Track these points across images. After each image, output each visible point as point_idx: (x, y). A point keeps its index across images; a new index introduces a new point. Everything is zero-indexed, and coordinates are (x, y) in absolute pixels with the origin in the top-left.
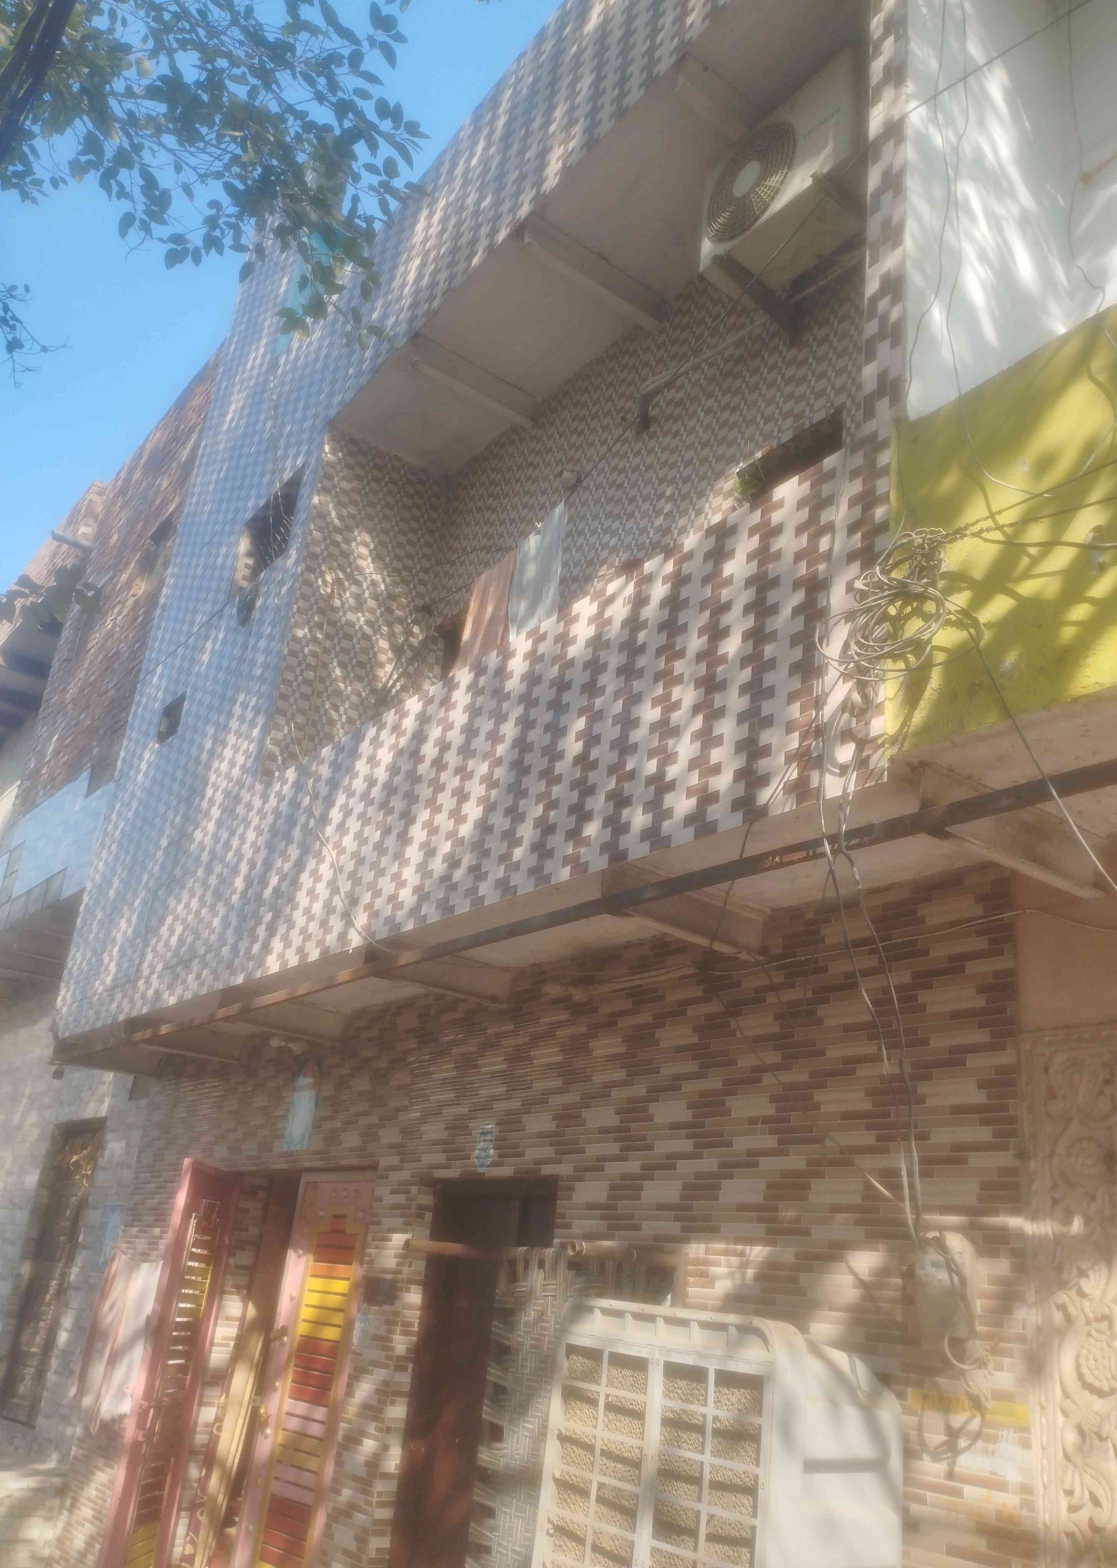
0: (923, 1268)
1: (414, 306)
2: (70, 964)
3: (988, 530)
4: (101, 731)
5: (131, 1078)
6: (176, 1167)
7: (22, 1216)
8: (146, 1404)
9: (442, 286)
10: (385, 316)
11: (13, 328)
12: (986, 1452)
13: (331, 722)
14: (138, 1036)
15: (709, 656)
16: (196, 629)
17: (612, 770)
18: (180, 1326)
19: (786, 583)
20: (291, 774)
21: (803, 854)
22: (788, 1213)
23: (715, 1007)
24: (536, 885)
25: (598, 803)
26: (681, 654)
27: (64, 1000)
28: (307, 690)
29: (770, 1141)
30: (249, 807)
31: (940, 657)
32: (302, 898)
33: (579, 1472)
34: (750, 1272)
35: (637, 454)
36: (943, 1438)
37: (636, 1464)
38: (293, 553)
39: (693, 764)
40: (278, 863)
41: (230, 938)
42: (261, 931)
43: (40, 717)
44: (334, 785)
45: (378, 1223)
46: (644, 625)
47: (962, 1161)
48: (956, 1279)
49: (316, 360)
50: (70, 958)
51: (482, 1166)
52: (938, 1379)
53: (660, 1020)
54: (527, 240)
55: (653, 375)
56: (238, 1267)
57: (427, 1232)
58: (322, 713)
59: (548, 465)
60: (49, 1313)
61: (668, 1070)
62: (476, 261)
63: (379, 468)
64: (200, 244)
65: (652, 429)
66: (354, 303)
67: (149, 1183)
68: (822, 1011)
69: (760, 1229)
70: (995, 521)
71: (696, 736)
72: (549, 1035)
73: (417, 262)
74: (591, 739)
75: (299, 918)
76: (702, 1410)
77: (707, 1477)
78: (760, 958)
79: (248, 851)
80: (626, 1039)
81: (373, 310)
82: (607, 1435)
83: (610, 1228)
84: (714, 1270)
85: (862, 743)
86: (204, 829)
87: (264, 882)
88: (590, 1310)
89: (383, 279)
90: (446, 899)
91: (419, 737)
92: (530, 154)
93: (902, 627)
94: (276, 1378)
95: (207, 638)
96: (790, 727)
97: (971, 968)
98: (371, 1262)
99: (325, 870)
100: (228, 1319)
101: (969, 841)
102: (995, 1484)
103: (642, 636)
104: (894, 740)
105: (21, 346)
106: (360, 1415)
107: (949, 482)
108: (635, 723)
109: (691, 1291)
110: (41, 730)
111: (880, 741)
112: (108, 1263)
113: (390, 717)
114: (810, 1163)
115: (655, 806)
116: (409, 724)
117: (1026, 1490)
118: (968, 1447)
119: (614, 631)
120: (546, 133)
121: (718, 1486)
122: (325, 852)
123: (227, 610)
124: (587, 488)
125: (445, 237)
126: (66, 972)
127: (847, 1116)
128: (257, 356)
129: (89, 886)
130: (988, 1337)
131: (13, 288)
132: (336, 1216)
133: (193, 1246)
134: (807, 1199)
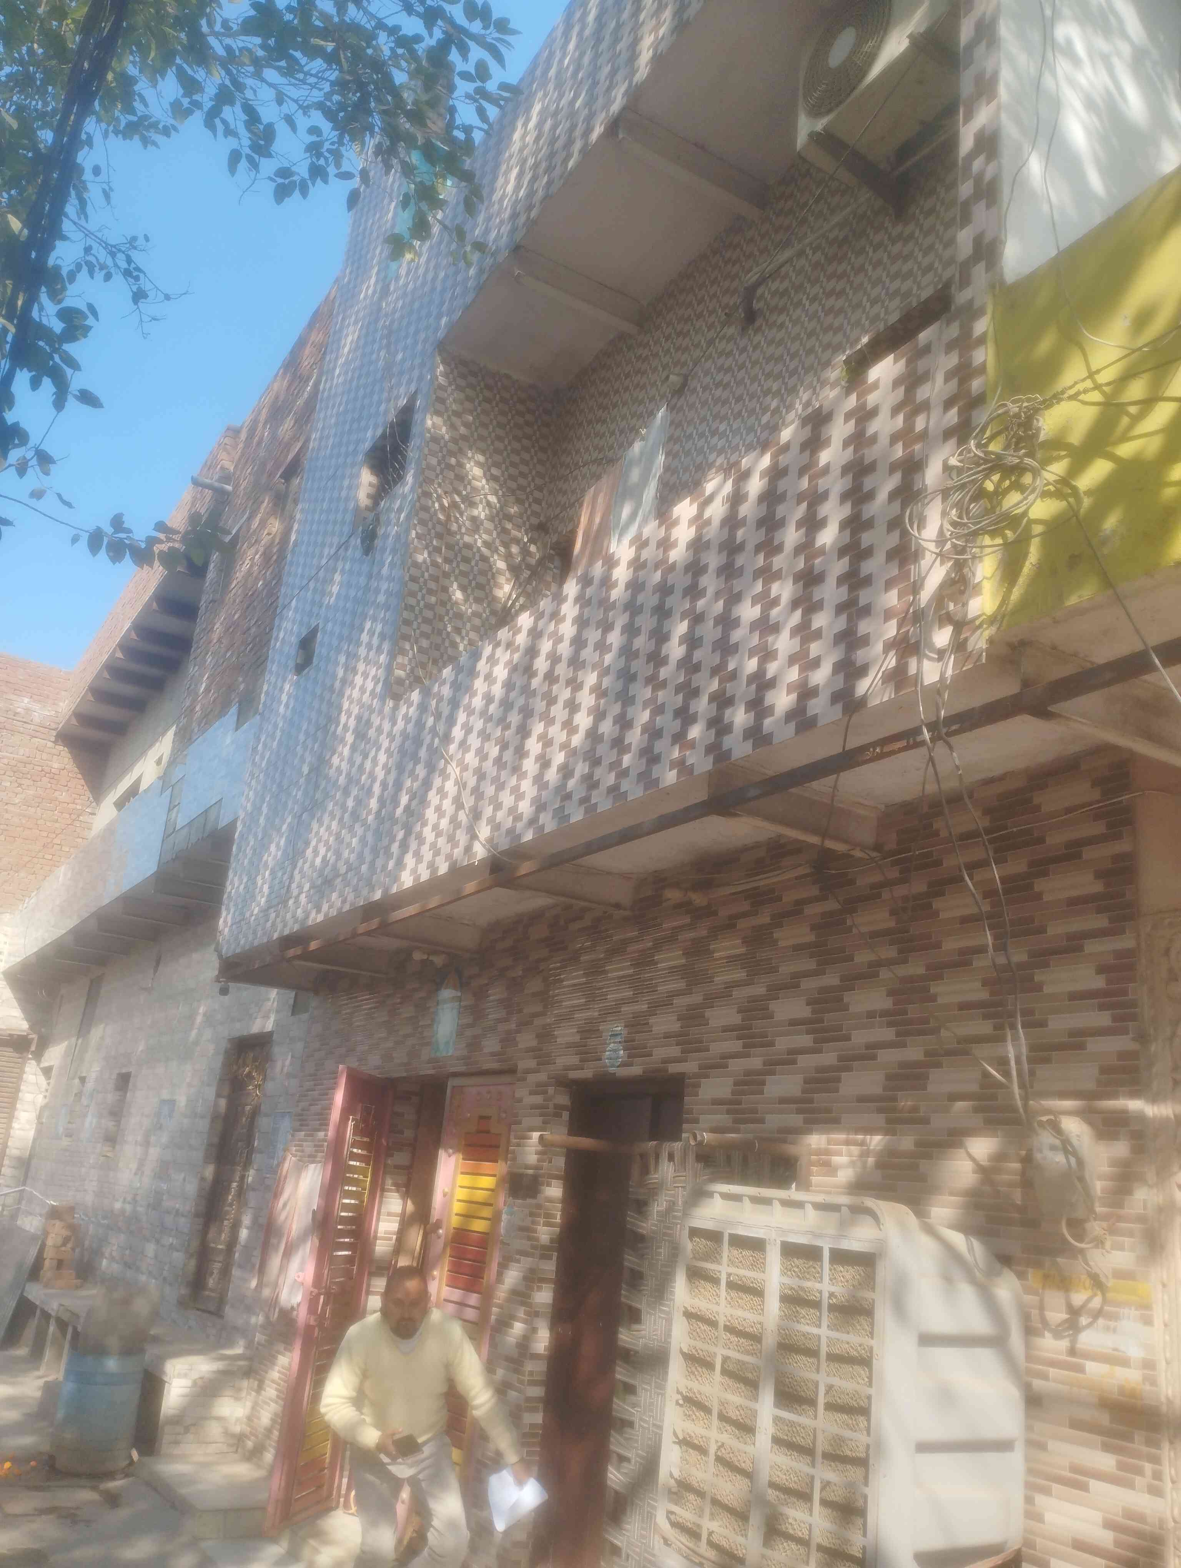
0: (1041, 1151)
1: (514, 216)
2: (229, 888)
3: (1085, 391)
4: (246, 668)
5: (292, 994)
6: (335, 1076)
7: (204, 1125)
8: (316, 1291)
9: (540, 193)
10: (487, 231)
11: (137, 279)
12: (1107, 1329)
13: (454, 645)
14: (291, 953)
15: (806, 547)
16: (324, 561)
17: (715, 671)
18: (343, 1220)
19: (883, 468)
20: (415, 696)
21: (903, 743)
22: (905, 1102)
23: (831, 905)
24: (646, 789)
25: (702, 705)
26: (779, 549)
27: (225, 922)
28: (429, 614)
29: (888, 1034)
30: (379, 730)
31: (1038, 529)
32: (430, 814)
33: (705, 1347)
34: (871, 1160)
35: (744, 350)
36: (1065, 1316)
37: (756, 1338)
38: (410, 478)
39: (792, 660)
40: (408, 783)
41: (368, 857)
42: (395, 848)
43: (192, 657)
44: (455, 704)
45: (520, 1123)
46: (743, 522)
47: (1081, 1047)
48: (1073, 1160)
49: (424, 284)
50: (228, 883)
51: (613, 1066)
52: (1059, 1260)
53: (779, 920)
54: (621, 136)
55: (757, 265)
56: (396, 1167)
57: (565, 1130)
58: (444, 636)
59: (655, 370)
60: (231, 1211)
61: (787, 969)
62: (571, 164)
63: (488, 387)
64: (306, 176)
65: (757, 323)
66: (458, 221)
67: (314, 1090)
68: (937, 904)
69: (880, 1119)
70: (1094, 381)
71: (795, 631)
72: (672, 939)
73: (515, 172)
74: (692, 642)
75: (428, 833)
76: (818, 1286)
77: (824, 1350)
78: (874, 854)
79: (380, 774)
80: (746, 941)
81: (475, 226)
82: (729, 1311)
83: (736, 1121)
84: (836, 1160)
85: (960, 625)
86: (341, 754)
87: (396, 802)
88: (710, 1195)
89: (485, 192)
90: (562, 808)
91: (532, 652)
92: (621, 46)
93: (1000, 503)
94: (433, 1267)
95: (335, 570)
96: (888, 615)
97: (1089, 853)
98: (514, 1159)
99: (450, 787)
100: (389, 1214)
101: (1076, 721)
102: (1118, 1360)
103: (740, 534)
104: (992, 620)
105: (145, 296)
106: (508, 1300)
107: (1045, 345)
108: (735, 623)
109: (814, 1179)
110: (192, 670)
111: (977, 623)
112: (280, 1164)
113: (503, 634)
114: (927, 1054)
115: (758, 707)
116: (521, 639)
117: (1148, 1365)
118: (1089, 1325)
119: (712, 532)
120: (637, 21)
121: (832, 1358)
122: (449, 769)
123: (352, 541)
124: (694, 390)
125: (541, 142)
126: (225, 896)
127: (964, 1006)
128: (369, 287)
129: (242, 815)
130: (1105, 1217)
131: (134, 239)
132: (482, 1118)
133: (353, 1146)
134: (925, 1088)
